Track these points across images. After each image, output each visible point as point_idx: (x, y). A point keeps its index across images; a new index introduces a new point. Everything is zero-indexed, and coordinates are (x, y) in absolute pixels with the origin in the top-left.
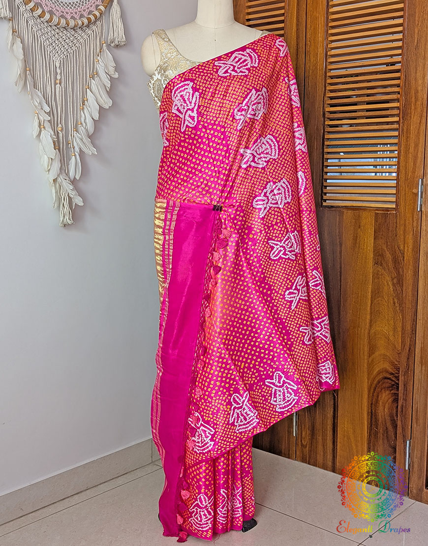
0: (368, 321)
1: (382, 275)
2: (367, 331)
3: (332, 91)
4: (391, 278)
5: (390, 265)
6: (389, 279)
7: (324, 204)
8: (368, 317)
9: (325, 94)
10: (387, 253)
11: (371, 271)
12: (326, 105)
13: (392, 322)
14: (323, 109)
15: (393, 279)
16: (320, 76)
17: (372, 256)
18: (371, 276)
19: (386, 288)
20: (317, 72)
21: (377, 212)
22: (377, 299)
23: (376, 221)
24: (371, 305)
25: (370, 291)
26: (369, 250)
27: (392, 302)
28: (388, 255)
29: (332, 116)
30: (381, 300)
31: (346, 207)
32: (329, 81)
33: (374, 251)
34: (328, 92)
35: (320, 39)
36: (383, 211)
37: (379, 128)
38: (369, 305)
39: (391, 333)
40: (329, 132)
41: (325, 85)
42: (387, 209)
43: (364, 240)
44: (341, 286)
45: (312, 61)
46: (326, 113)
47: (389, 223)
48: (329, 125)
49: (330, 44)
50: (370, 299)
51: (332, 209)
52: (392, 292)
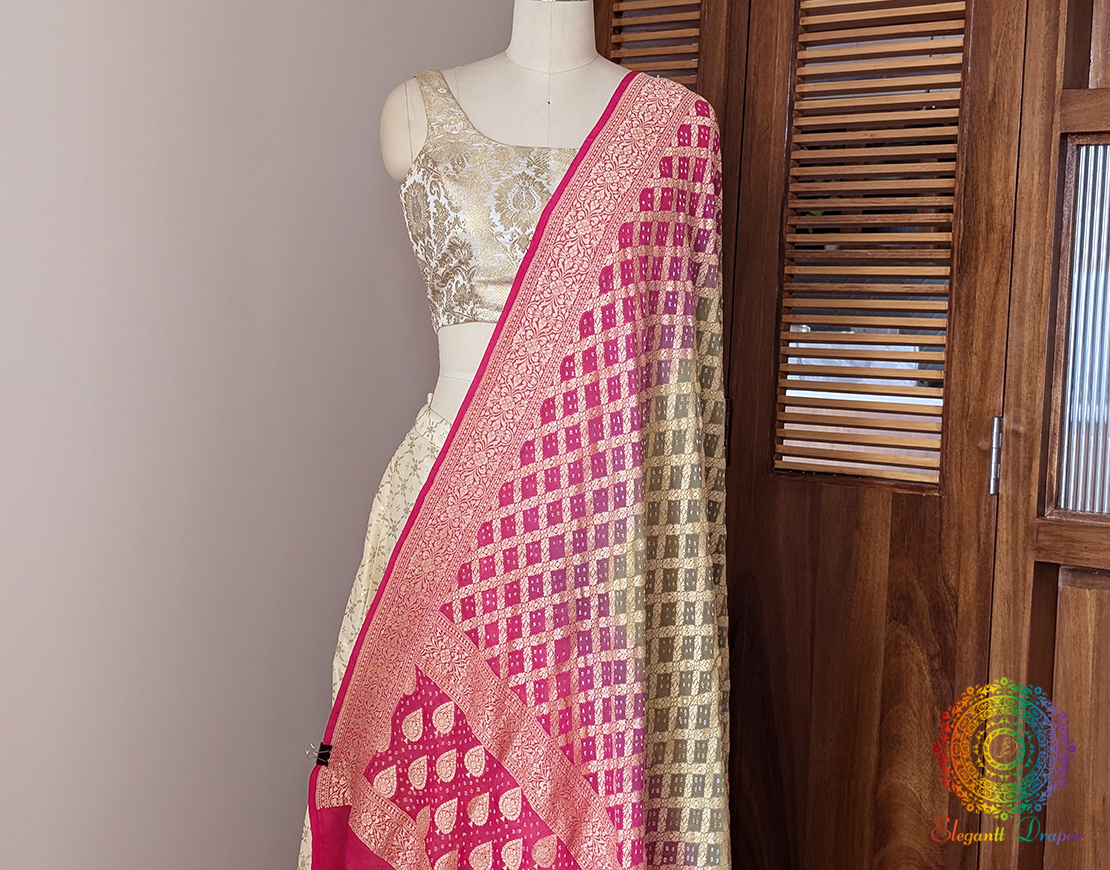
0: (873, 762)
1: (907, 646)
2: (870, 787)
3: (800, 196)
4: (928, 655)
5: (924, 622)
6: (921, 656)
7: (778, 465)
8: (874, 752)
9: (784, 202)
10: (920, 593)
11: (883, 635)
12: (786, 229)
13: (927, 767)
14: (781, 236)
15: (931, 659)
16: (774, 159)
17: (885, 599)
18: (883, 648)
19: (915, 680)
20: (770, 149)
21: (897, 490)
22: (895, 708)
23: (895, 512)
24: (881, 722)
25: (879, 684)
26: (879, 584)
27: (928, 715)
28: (922, 599)
29: (799, 254)
30: (904, 710)
31: (827, 475)
32: (796, 171)
33: (889, 589)
34: (792, 198)
35: (779, 71)
36: (911, 489)
37: (904, 290)
38: (877, 722)
39: (926, 794)
40: (791, 292)
41: (787, 180)
42: (920, 486)
43: (868, 558)
44: (812, 670)
45: (759, 121)
46: (787, 245)
47: (925, 518)
48: (792, 276)
49: (799, 83)
50: (878, 706)
51: (795, 478)
52: (930, 691)
